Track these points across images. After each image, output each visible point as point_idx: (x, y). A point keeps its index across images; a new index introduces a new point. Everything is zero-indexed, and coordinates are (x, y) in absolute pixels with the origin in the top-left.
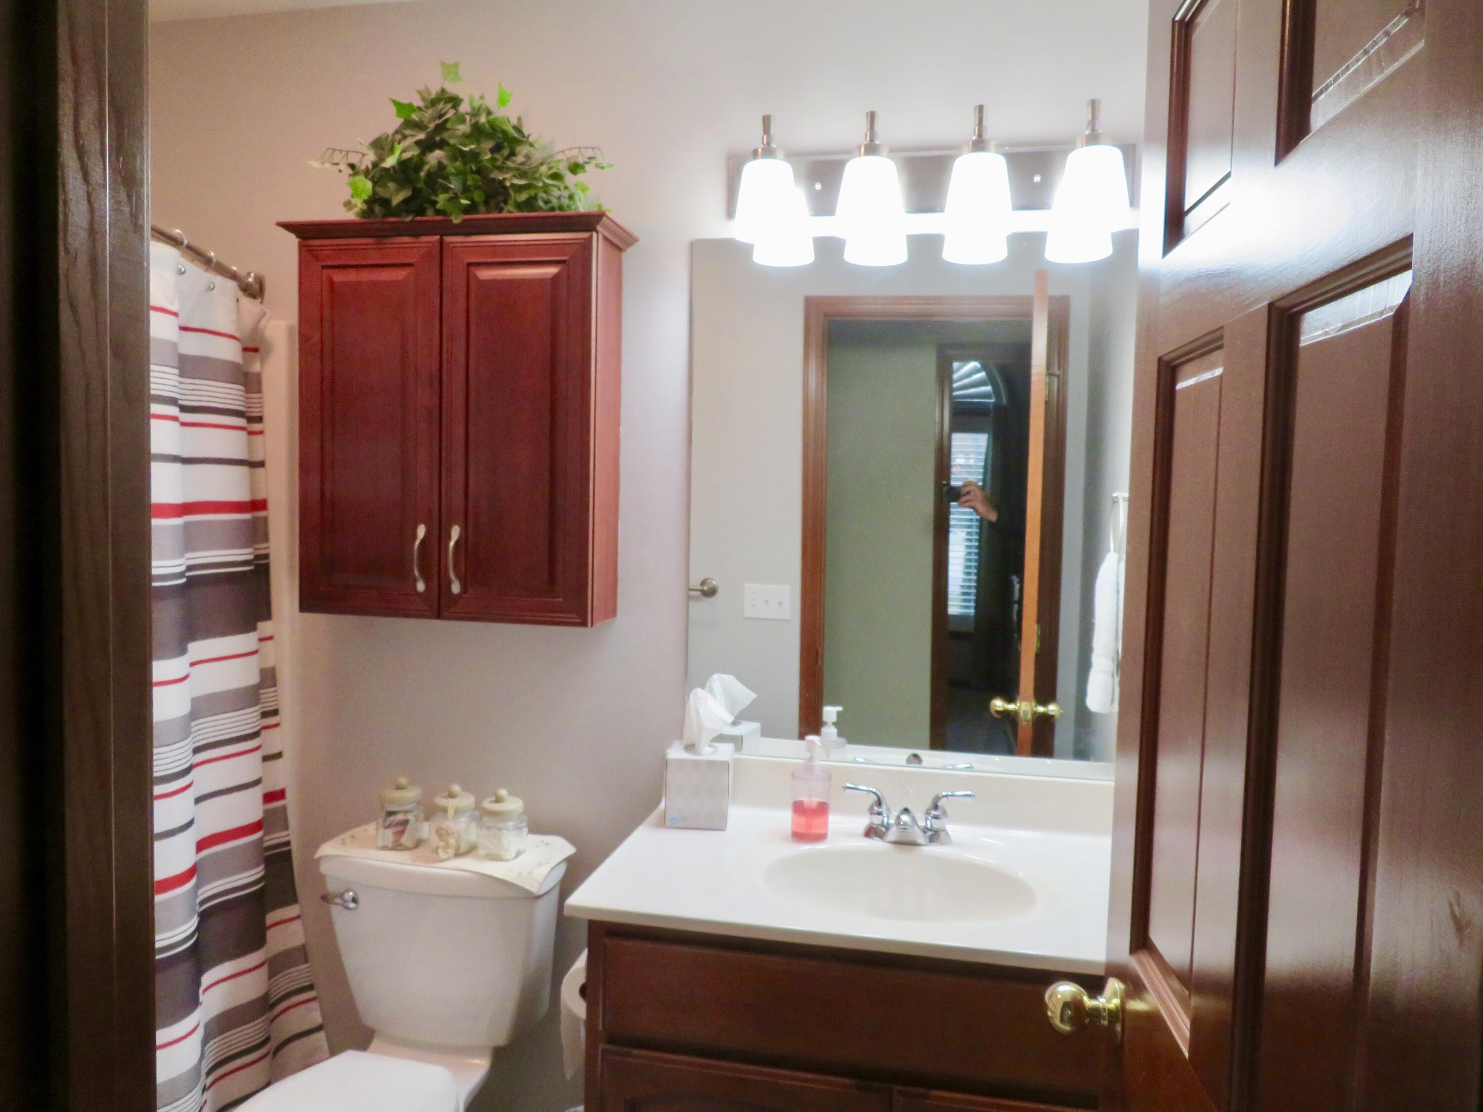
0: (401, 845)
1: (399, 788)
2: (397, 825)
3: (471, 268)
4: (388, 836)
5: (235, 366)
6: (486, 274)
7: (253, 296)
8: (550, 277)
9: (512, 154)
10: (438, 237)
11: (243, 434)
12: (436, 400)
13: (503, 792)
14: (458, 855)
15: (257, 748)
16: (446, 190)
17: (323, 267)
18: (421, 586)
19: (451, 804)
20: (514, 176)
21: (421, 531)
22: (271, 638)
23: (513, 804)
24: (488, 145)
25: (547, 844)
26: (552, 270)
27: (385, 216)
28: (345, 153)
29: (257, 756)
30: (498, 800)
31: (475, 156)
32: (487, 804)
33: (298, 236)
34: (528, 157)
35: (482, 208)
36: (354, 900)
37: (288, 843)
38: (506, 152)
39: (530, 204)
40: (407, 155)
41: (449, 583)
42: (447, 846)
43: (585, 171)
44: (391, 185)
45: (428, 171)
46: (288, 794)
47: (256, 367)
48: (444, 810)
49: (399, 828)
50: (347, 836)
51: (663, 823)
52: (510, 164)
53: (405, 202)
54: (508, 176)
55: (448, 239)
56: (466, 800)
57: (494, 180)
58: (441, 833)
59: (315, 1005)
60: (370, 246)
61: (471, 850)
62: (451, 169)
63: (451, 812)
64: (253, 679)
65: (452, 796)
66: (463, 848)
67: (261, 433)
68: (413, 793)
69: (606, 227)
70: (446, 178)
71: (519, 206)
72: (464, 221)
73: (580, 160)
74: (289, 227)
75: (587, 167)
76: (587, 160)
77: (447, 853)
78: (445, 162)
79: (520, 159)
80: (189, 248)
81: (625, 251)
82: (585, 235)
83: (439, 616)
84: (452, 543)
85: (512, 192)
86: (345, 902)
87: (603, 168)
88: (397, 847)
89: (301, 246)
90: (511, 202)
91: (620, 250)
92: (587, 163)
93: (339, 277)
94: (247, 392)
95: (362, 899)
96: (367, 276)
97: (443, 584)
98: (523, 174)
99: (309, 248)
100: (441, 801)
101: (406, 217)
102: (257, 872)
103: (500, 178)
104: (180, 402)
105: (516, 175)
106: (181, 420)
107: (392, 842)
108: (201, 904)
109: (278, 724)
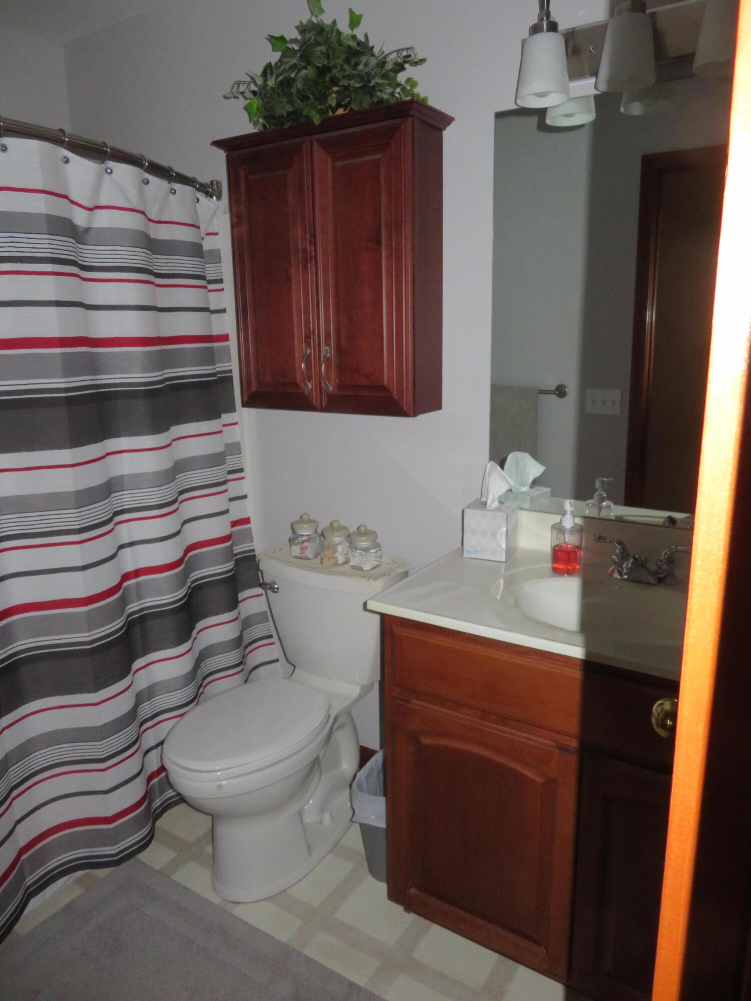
0: (305, 556)
1: (304, 521)
2: (302, 543)
4: (297, 549)
5: (196, 245)
9: (357, 64)
10: (309, 137)
11: (205, 290)
15: (225, 491)
20: (356, 81)
22: (236, 424)
25: (395, 562)
28: (248, 83)
29: (224, 497)
31: (328, 70)
33: (225, 151)
34: (366, 65)
36: (277, 588)
37: (253, 550)
38: (353, 63)
40: (281, 78)
41: (325, 385)
43: (404, 69)
46: (252, 520)
47: (216, 246)
49: (304, 545)
51: (461, 554)
52: (354, 72)
54: (352, 82)
55: (314, 138)
59: (272, 647)
61: (345, 563)
64: (221, 448)
66: (340, 560)
67: (221, 290)
69: (418, 111)
72: (323, 121)
73: (401, 61)
74: (218, 144)
75: (406, 65)
76: (404, 59)
79: (361, 67)
80: (151, 165)
81: (445, 130)
82: (402, 120)
86: (272, 588)
87: (416, 63)
88: (302, 557)
89: (227, 157)
91: (440, 130)
92: (406, 62)
93: (251, 176)
95: (281, 589)
96: (267, 173)
98: (361, 79)
99: (233, 158)
102: (230, 565)
103: (346, 85)
104: (155, 271)
105: (359, 80)
106: (156, 283)
107: (301, 554)
108: (193, 582)
109: (243, 478)
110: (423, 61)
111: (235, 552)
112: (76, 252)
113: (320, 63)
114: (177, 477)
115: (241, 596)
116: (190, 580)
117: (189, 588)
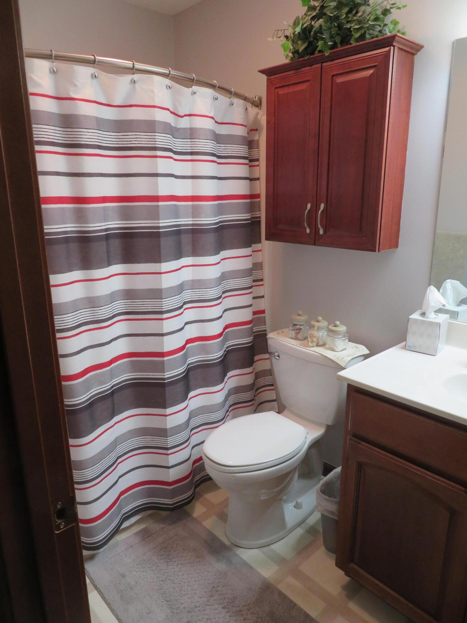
0: (298, 338)
1: (299, 315)
2: (297, 330)
3: (334, 78)
4: (293, 333)
5: (243, 137)
6: (340, 80)
7: (257, 106)
8: (368, 75)
9: (357, 12)
10: (321, 64)
11: (248, 166)
12: (317, 145)
13: (338, 323)
14: (318, 345)
15: (251, 293)
16: (323, 39)
17: (275, 88)
18: (308, 231)
19: (317, 324)
20: (356, 24)
21: (309, 206)
22: (261, 250)
23: (343, 328)
24: (345, 10)
25: (357, 348)
26: (371, 72)
27: (299, 58)
28: (283, 31)
29: (250, 296)
30: (336, 326)
31: (337, 18)
32: (331, 327)
33: (266, 76)
34: (364, 12)
35: (339, 45)
36: (278, 356)
37: (266, 331)
38: (354, 12)
39: (362, 37)
40: (305, 25)
41: (319, 229)
42: (313, 342)
43: (391, 13)
44: (300, 42)
45: (315, 30)
46: (266, 312)
47: (256, 138)
48: (314, 326)
49: (298, 331)
50: (280, 331)
51: (405, 348)
52: (355, 18)
53: (306, 49)
54: (353, 25)
55: (324, 64)
56: (324, 324)
57: (346, 28)
58: (312, 336)
59: (274, 391)
60: (293, 75)
61: (323, 345)
62: (324, 28)
63: (316, 328)
64: (250, 266)
65: (318, 321)
66: (321, 343)
67: (258, 166)
68: (303, 318)
69: (398, 42)
70: (322, 34)
71: (357, 40)
72: (330, 53)
73: (388, 7)
74: (262, 72)
75: (392, 10)
76: (391, 6)
77: (313, 344)
78: (323, 24)
79: (359, 14)
80: (219, 87)
81: (416, 54)
82: (387, 49)
83: (314, 244)
84: (320, 212)
85: (353, 33)
86: (275, 356)
87: (399, 8)
88: (296, 338)
89: (268, 79)
90: (353, 39)
91: (413, 54)
92: (391, 8)
93: (281, 92)
94: (249, 149)
95: (280, 356)
96: (292, 89)
97: (317, 231)
98: (359, 22)
99: (271, 80)
100: (313, 323)
101: (306, 57)
102: (250, 339)
103: (349, 27)
104: (218, 154)
105: (357, 23)
106: (218, 162)
107: (295, 336)
108: (227, 348)
109: (263, 285)
110: (404, 6)
111: (254, 331)
112: (172, 143)
113: (332, 13)
114: (222, 282)
115: (256, 358)
116: (225, 346)
117: (225, 351)
